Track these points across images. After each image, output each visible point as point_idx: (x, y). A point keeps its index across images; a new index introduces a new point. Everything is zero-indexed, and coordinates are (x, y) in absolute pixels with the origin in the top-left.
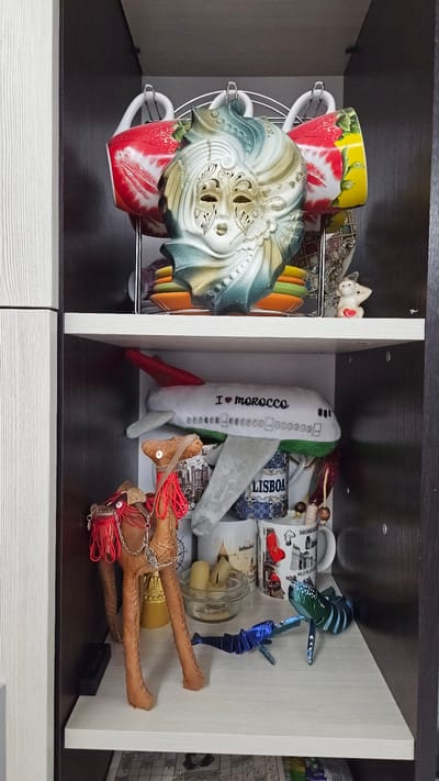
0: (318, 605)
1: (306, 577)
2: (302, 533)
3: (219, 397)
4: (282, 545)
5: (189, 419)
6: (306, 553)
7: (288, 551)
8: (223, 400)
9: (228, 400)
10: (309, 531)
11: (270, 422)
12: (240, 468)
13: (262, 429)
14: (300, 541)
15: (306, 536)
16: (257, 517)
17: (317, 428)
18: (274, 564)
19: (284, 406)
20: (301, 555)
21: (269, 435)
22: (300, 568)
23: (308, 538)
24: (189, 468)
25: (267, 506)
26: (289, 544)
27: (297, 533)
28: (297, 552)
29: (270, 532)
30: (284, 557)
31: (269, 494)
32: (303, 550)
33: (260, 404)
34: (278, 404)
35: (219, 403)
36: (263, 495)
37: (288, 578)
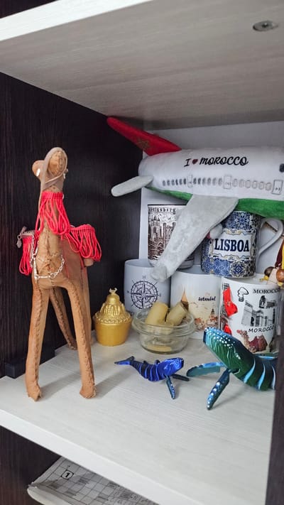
0: (232, 354)
1: (258, 334)
2: (256, 291)
3: (188, 160)
4: (235, 300)
5: (164, 182)
6: (259, 312)
7: (241, 306)
8: (190, 162)
9: (195, 162)
10: (265, 291)
11: (228, 180)
12: (195, 223)
13: (220, 187)
14: (254, 300)
15: (261, 295)
16: (217, 272)
17: (278, 185)
18: (228, 316)
19: (243, 162)
20: (253, 313)
21: (228, 194)
22: (252, 324)
23: (263, 298)
24: (162, 225)
25: (227, 263)
26: (241, 300)
27: (251, 291)
28: (249, 308)
29: (227, 287)
30: (236, 312)
31: (230, 252)
32: (256, 308)
33: (221, 163)
34: (237, 161)
35: (187, 165)
36: (223, 253)
37: (238, 332)
